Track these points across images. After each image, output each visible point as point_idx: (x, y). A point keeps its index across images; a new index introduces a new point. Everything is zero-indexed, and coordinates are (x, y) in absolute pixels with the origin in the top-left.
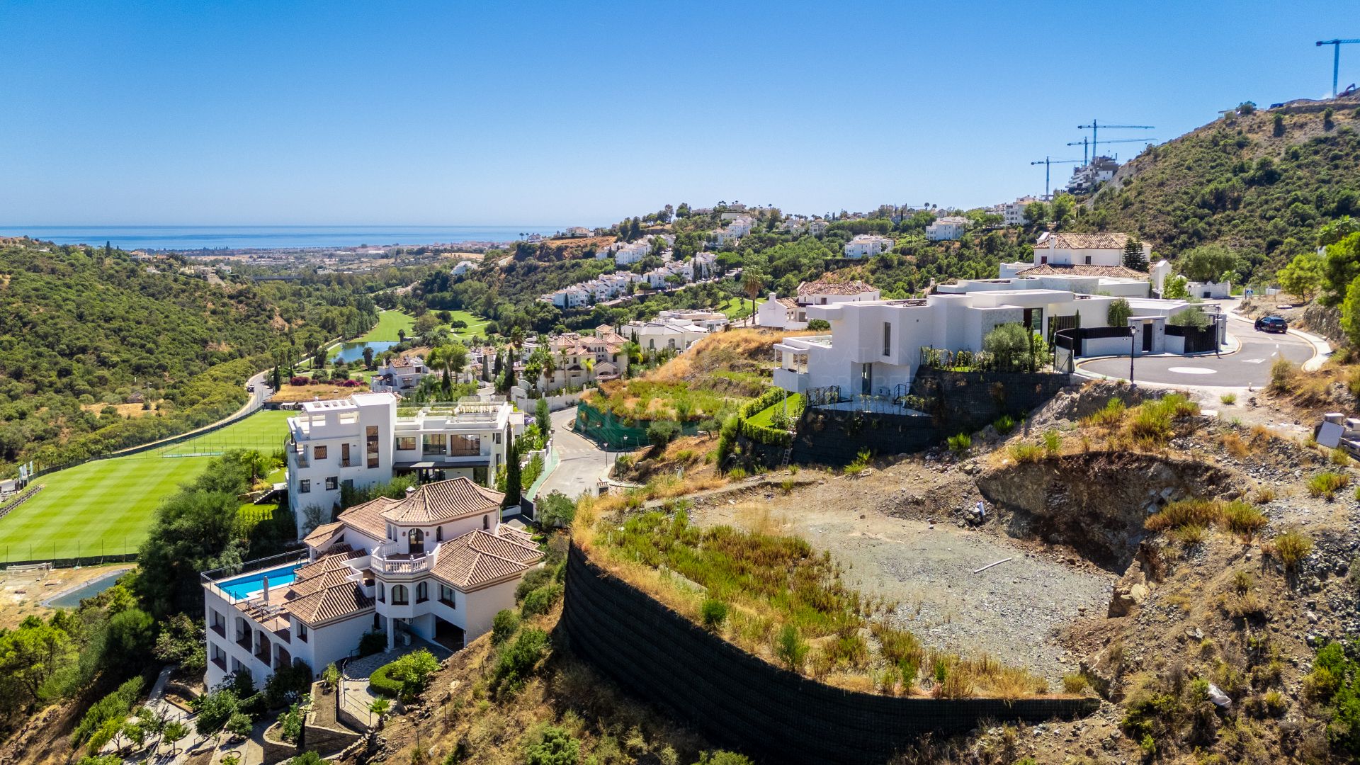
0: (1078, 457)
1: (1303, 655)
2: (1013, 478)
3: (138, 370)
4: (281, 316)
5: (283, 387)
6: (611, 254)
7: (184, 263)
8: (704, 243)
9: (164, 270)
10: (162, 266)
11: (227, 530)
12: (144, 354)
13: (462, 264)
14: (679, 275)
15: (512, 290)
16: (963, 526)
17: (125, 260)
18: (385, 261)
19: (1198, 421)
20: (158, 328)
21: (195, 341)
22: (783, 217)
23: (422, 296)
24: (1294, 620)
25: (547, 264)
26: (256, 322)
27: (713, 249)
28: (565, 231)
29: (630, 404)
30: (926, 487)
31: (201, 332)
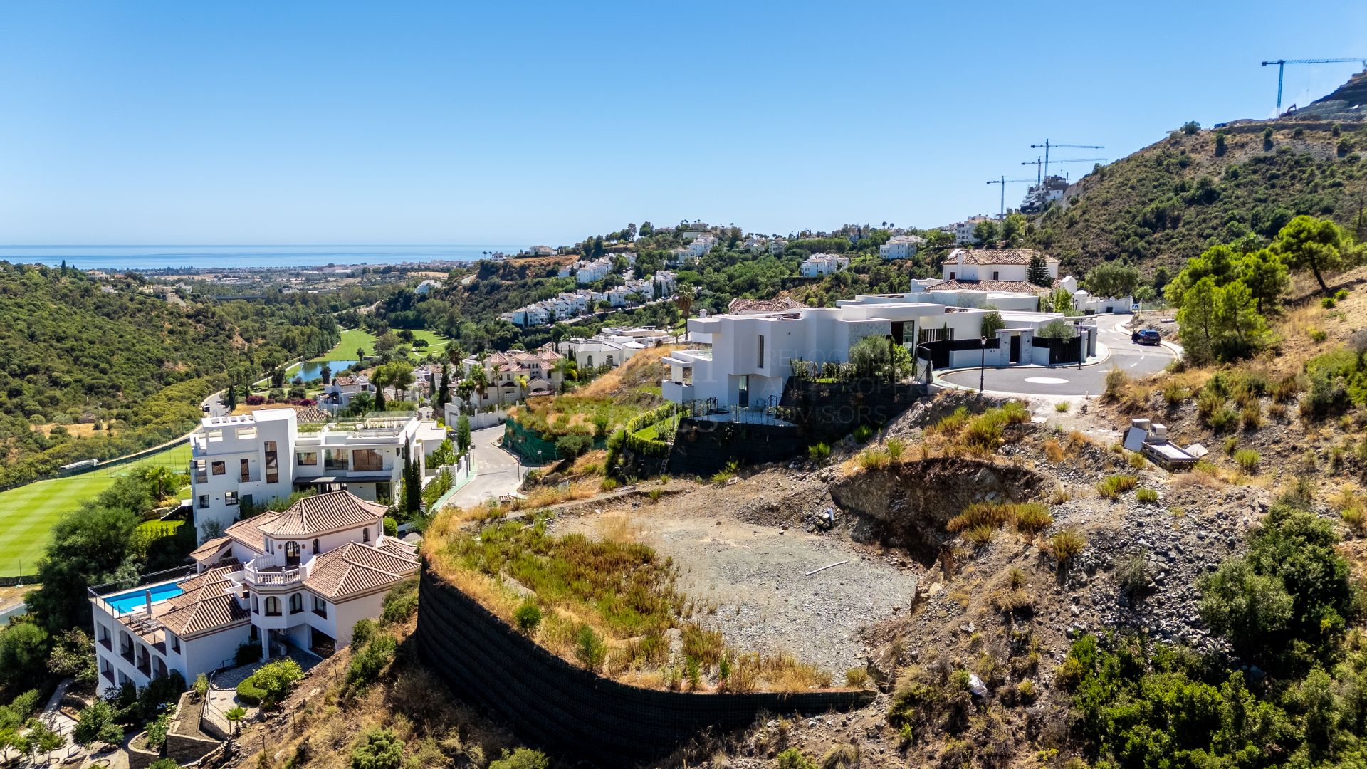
0: (917, 463)
1: (1061, 647)
2: (861, 484)
3: (91, 390)
4: (241, 335)
5: (238, 406)
6: (573, 273)
7: (143, 283)
8: (666, 262)
9: (122, 289)
10: (120, 285)
11: (124, 546)
12: (98, 374)
13: (425, 282)
14: (639, 293)
15: (475, 309)
16: (813, 531)
17: (81, 280)
18: (351, 280)
19: (1026, 428)
20: (112, 348)
21: (150, 361)
22: (744, 236)
23: (385, 315)
24: (1058, 613)
25: (510, 283)
26: (215, 341)
27: (674, 267)
28: (528, 250)
29: (551, 420)
30: (782, 495)
31: (156, 352)
